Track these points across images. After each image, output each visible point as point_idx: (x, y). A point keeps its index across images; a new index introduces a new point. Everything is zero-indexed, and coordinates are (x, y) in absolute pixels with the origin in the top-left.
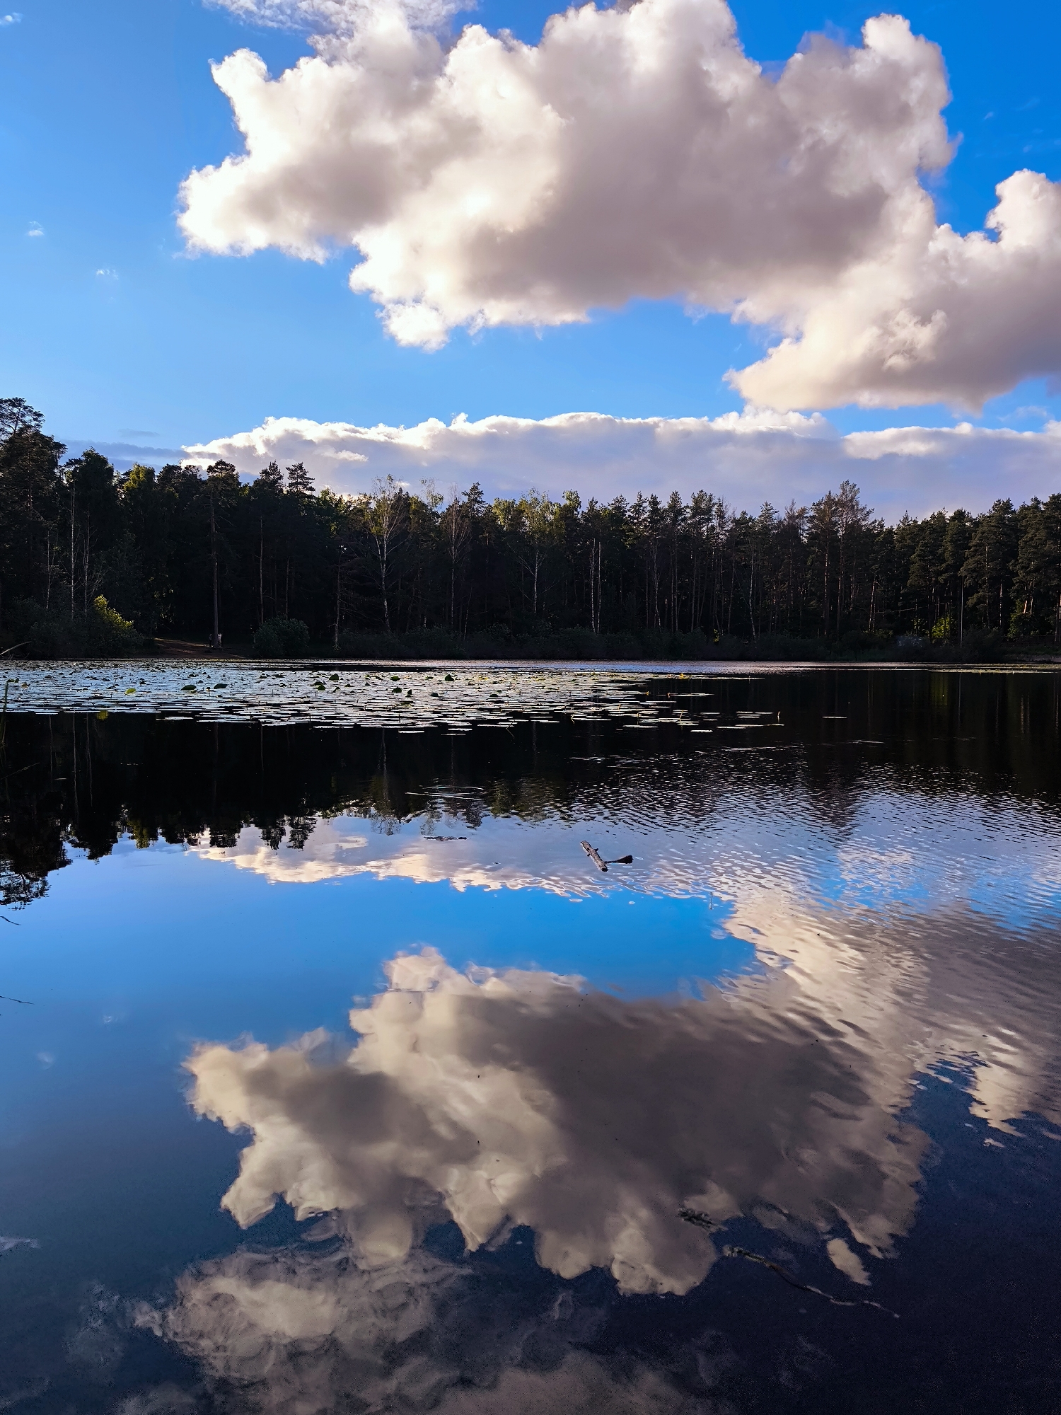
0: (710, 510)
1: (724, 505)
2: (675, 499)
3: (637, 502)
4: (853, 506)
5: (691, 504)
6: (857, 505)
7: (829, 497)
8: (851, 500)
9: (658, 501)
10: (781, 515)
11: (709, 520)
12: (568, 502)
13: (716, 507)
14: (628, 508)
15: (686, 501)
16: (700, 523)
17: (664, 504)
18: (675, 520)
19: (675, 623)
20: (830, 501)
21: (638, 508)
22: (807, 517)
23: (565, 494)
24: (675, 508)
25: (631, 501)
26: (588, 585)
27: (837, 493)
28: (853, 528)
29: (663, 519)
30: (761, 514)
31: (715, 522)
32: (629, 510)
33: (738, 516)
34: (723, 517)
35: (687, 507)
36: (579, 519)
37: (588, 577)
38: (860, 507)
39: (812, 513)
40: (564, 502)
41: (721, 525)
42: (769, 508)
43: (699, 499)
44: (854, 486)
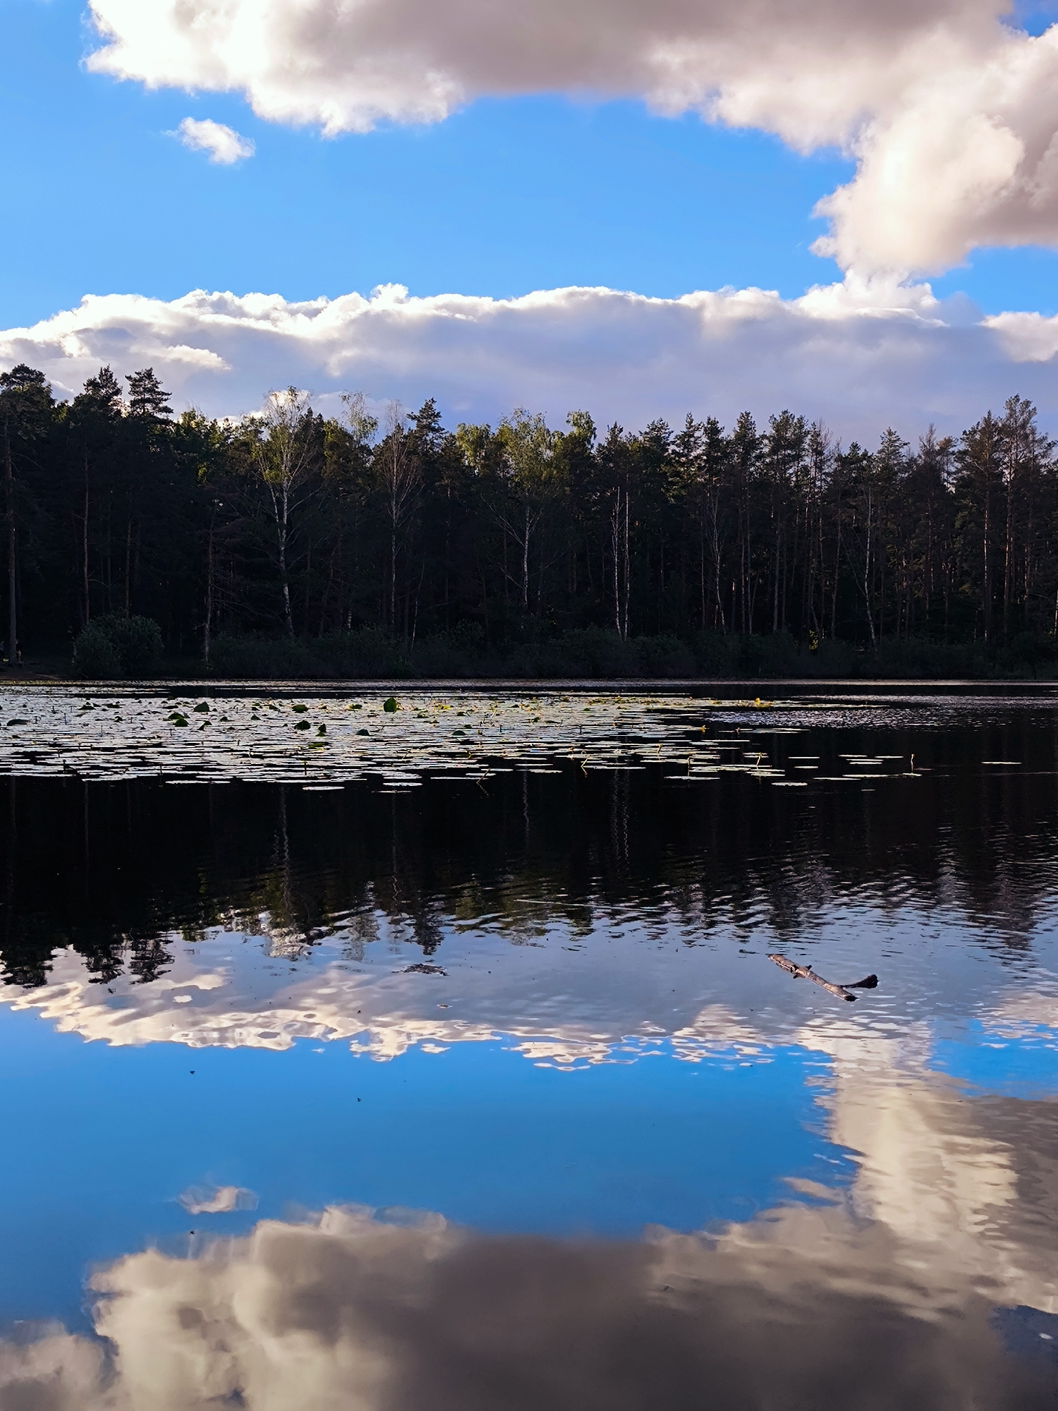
0: (799, 440)
1: (823, 434)
2: (746, 424)
3: (685, 430)
4: (1026, 436)
5: (770, 431)
6: (1033, 432)
7: (987, 421)
8: (1023, 426)
9: (719, 426)
10: (913, 449)
11: (798, 457)
12: (575, 430)
13: (809, 436)
14: (671, 438)
15: (764, 428)
16: (786, 461)
17: (729, 432)
18: (745, 458)
19: (747, 621)
20: (989, 427)
21: (686, 440)
22: (953, 453)
23: (571, 417)
24: (746, 438)
25: (677, 427)
26: (610, 561)
27: (1000, 414)
28: (1027, 470)
29: (726, 455)
30: (881, 447)
31: (808, 461)
32: (673, 443)
33: (846, 451)
34: (820, 453)
35: (764, 437)
36: (594, 457)
37: (609, 547)
38: (1038, 437)
39: (962, 446)
40: (569, 430)
41: (819, 466)
42: (893, 438)
43: (783, 424)
44: (1027, 403)
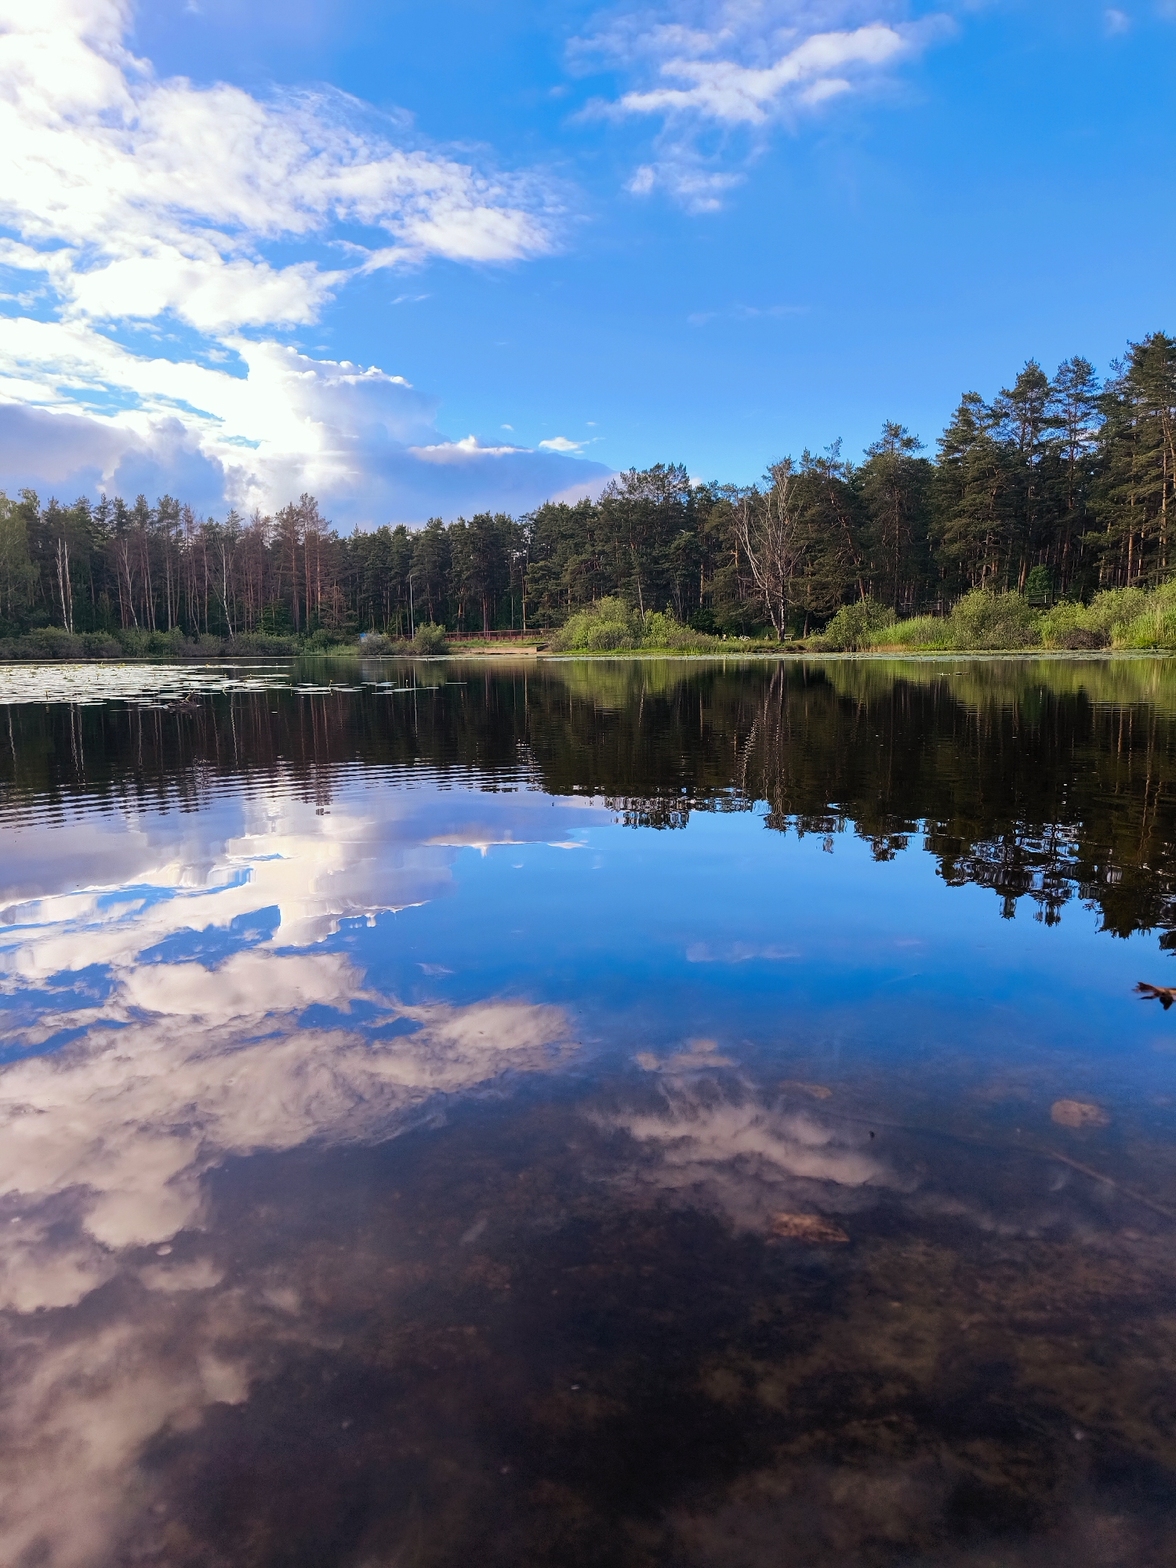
0: (177, 514)
1: (191, 510)
2: (141, 502)
3: (101, 505)
4: (313, 518)
5: (158, 507)
6: (317, 517)
7: (290, 507)
8: (311, 512)
9: (124, 503)
10: (246, 523)
11: (177, 524)
12: (24, 501)
13: (183, 512)
14: (92, 509)
15: (152, 505)
16: (168, 527)
17: (130, 506)
18: (143, 523)
19: (152, 623)
20: (291, 511)
21: (102, 509)
22: (271, 526)
23: (21, 492)
24: (142, 512)
25: (95, 503)
26: (57, 586)
27: (298, 505)
28: (312, 537)
29: (129, 521)
30: (228, 520)
31: (183, 526)
32: (93, 512)
33: (206, 522)
34: (191, 522)
35: (154, 511)
36: (39, 519)
37: (55, 575)
38: (319, 518)
39: (276, 522)
40: (20, 500)
41: (190, 530)
42: (234, 515)
43: (165, 504)
44: (312, 499)
